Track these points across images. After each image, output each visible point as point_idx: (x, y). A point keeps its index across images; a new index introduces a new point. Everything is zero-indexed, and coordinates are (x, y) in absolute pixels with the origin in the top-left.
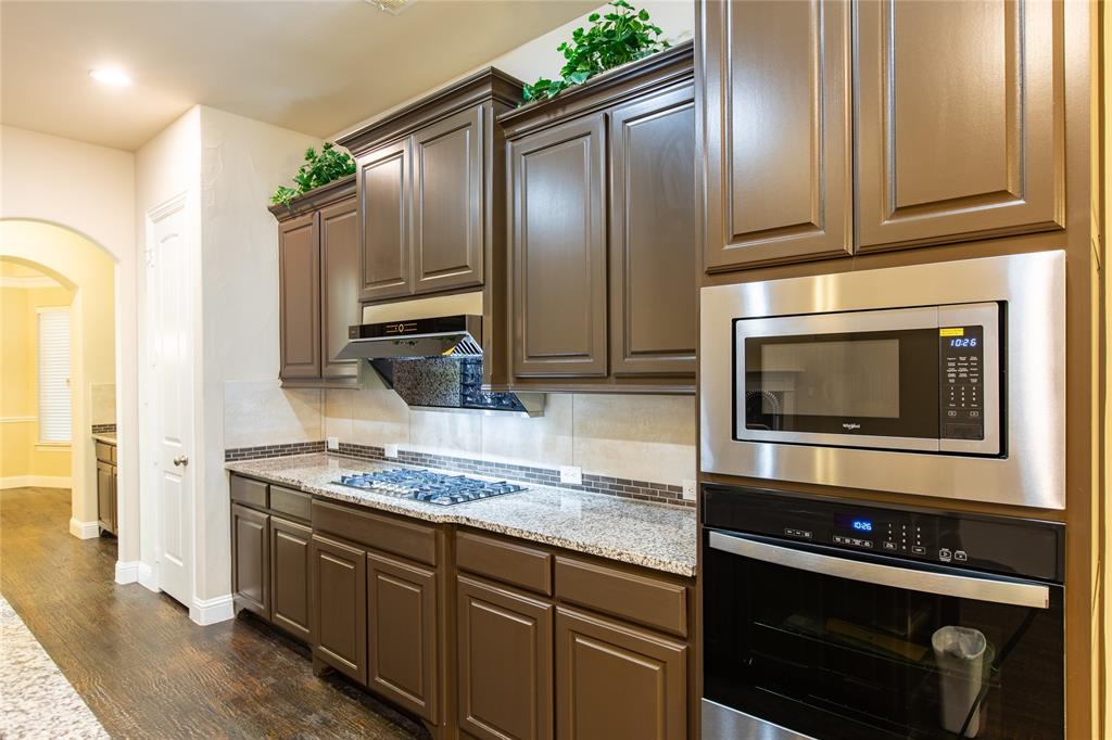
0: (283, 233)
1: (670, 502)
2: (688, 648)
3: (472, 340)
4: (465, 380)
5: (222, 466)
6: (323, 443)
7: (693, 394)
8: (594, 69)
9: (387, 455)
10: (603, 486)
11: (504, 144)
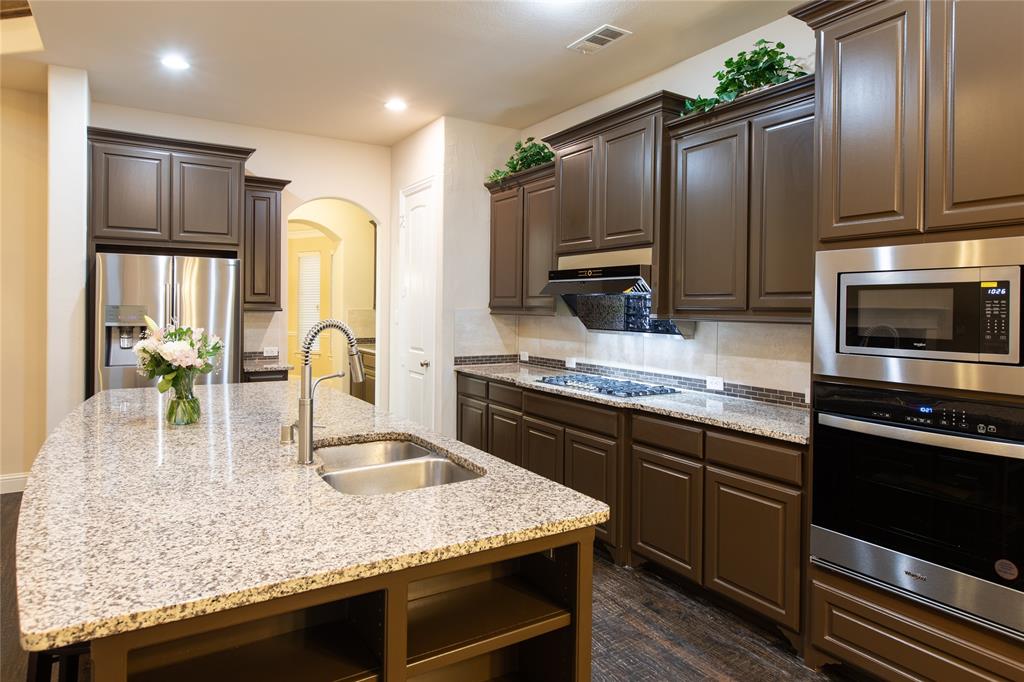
0: (494, 202)
1: (794, 405)
2: (802, 494)
3: (643, 282)
4: (628, 310)
5: (453, 368)
6: (516, 356)
7: (809, 323)
8: (741, 88)
9: (567, 365)
10: (741, 392)
11: (669, 141)
